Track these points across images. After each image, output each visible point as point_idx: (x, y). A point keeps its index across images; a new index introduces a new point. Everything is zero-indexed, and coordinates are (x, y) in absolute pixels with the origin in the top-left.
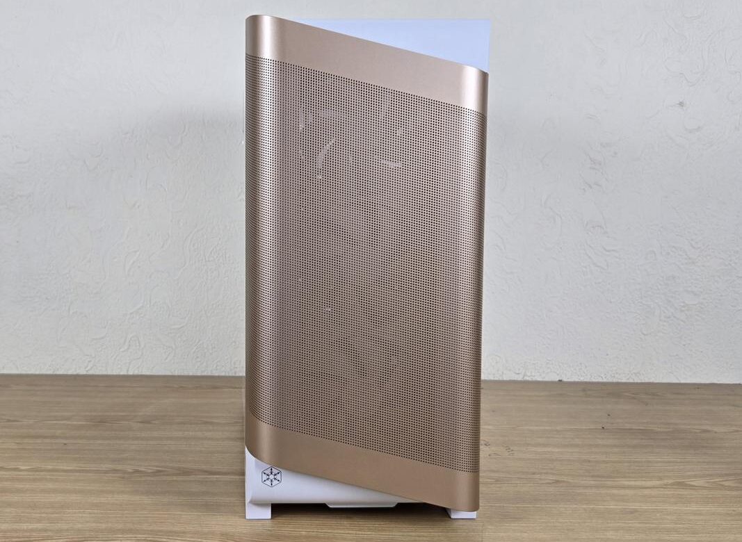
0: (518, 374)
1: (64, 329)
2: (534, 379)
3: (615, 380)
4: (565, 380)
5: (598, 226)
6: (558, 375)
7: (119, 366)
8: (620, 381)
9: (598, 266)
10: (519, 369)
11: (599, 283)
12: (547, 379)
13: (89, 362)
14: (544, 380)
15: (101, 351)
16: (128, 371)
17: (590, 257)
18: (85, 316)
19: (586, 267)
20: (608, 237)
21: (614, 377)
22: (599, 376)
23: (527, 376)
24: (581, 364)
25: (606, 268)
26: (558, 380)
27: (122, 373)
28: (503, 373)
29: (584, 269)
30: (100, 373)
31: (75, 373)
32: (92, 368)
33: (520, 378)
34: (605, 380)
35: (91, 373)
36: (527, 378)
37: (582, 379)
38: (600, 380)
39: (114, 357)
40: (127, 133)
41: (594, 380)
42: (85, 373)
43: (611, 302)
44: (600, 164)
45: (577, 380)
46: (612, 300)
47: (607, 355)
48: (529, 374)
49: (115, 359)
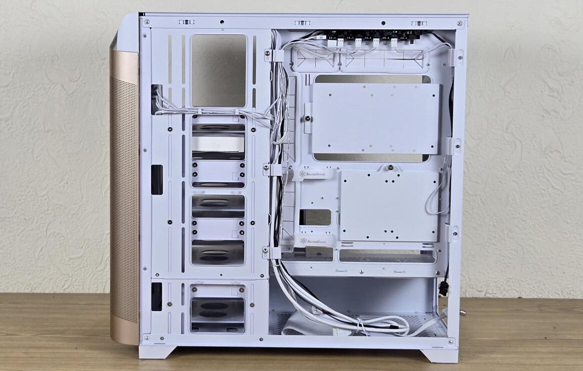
0: (481, 291)
1: (41, 250)
2: (495, 296)
3: (571, 297)
4: (524, 297)
5: (556, 151)
6: (518, 292)
7: (96, 285)
8: (575, 298)
9: (556, 189)
10: (481, 287)
11: (557, 205)
12: (508, 296)
13: (66, 281)
14: (505, 297)
15: (78, 270)
16: (104, 289)
17: (548, 180)
18: (63, 236)
19: (545, 190)
20: (565, 161)
21: (570, 294)
22: (556, 293)
23: (489, 293)
24: (539, 282)
25: (563, 191)
26: (518, 297)
27: (98, 292)
28: (466, 291)
29: (543, 192)
30: (78, 292)
31: (52, 292)
32: (68, 287)
33: (482, 295)
34: (562, 297)
35: (67, 291)
36: (488, 296)
37: (540, 296)
38: (557, 297)
39: (91, 276)
40: (105, 59)
41: (552, 297)
42: (62, 292)
43: (567, 223)
44: (558, 92)
45: (535, 297)
46: (569, 221)
47: (564, 273)
48: (490, 291)
49: (92, 278)
